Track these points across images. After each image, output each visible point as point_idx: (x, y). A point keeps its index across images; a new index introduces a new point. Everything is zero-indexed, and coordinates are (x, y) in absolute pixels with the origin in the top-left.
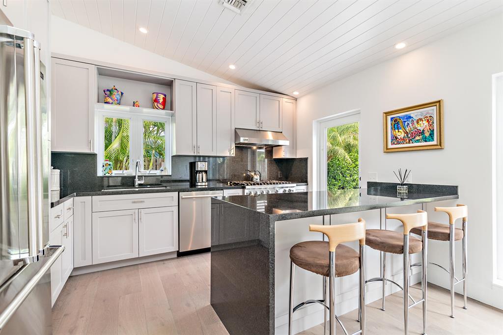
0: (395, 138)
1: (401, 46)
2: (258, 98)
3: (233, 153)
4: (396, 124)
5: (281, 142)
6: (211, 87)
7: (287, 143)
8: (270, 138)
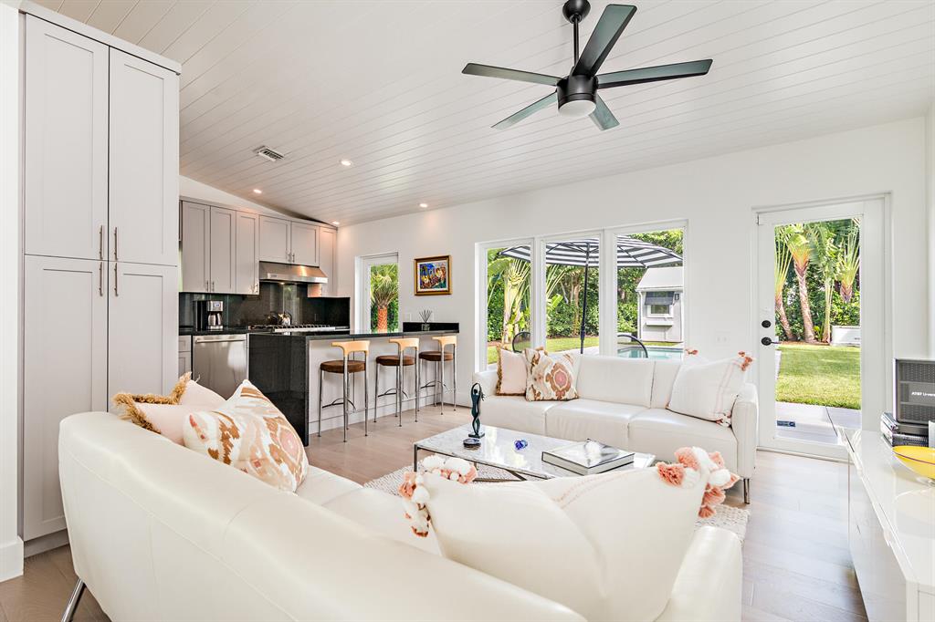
0: (422, 283)
1: (424, 205)
2: (289, 227)
3: (256, 291)
4: (424, 271)
5: (317, 280)
6: (229, 212)
7: (324, 280)
8: (303, 274)
